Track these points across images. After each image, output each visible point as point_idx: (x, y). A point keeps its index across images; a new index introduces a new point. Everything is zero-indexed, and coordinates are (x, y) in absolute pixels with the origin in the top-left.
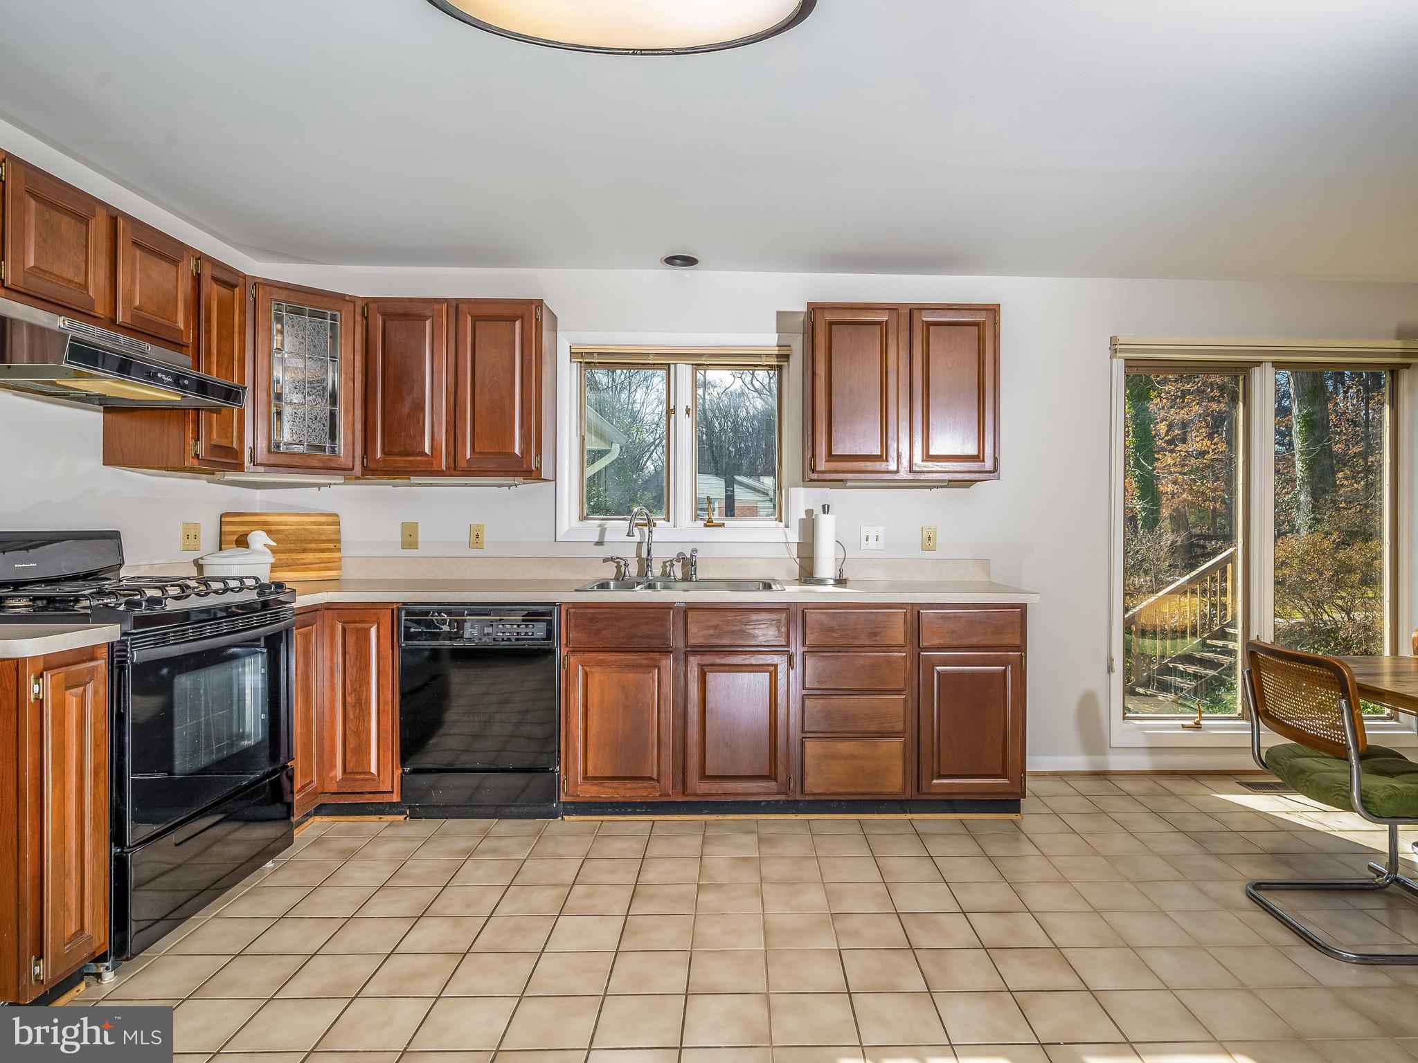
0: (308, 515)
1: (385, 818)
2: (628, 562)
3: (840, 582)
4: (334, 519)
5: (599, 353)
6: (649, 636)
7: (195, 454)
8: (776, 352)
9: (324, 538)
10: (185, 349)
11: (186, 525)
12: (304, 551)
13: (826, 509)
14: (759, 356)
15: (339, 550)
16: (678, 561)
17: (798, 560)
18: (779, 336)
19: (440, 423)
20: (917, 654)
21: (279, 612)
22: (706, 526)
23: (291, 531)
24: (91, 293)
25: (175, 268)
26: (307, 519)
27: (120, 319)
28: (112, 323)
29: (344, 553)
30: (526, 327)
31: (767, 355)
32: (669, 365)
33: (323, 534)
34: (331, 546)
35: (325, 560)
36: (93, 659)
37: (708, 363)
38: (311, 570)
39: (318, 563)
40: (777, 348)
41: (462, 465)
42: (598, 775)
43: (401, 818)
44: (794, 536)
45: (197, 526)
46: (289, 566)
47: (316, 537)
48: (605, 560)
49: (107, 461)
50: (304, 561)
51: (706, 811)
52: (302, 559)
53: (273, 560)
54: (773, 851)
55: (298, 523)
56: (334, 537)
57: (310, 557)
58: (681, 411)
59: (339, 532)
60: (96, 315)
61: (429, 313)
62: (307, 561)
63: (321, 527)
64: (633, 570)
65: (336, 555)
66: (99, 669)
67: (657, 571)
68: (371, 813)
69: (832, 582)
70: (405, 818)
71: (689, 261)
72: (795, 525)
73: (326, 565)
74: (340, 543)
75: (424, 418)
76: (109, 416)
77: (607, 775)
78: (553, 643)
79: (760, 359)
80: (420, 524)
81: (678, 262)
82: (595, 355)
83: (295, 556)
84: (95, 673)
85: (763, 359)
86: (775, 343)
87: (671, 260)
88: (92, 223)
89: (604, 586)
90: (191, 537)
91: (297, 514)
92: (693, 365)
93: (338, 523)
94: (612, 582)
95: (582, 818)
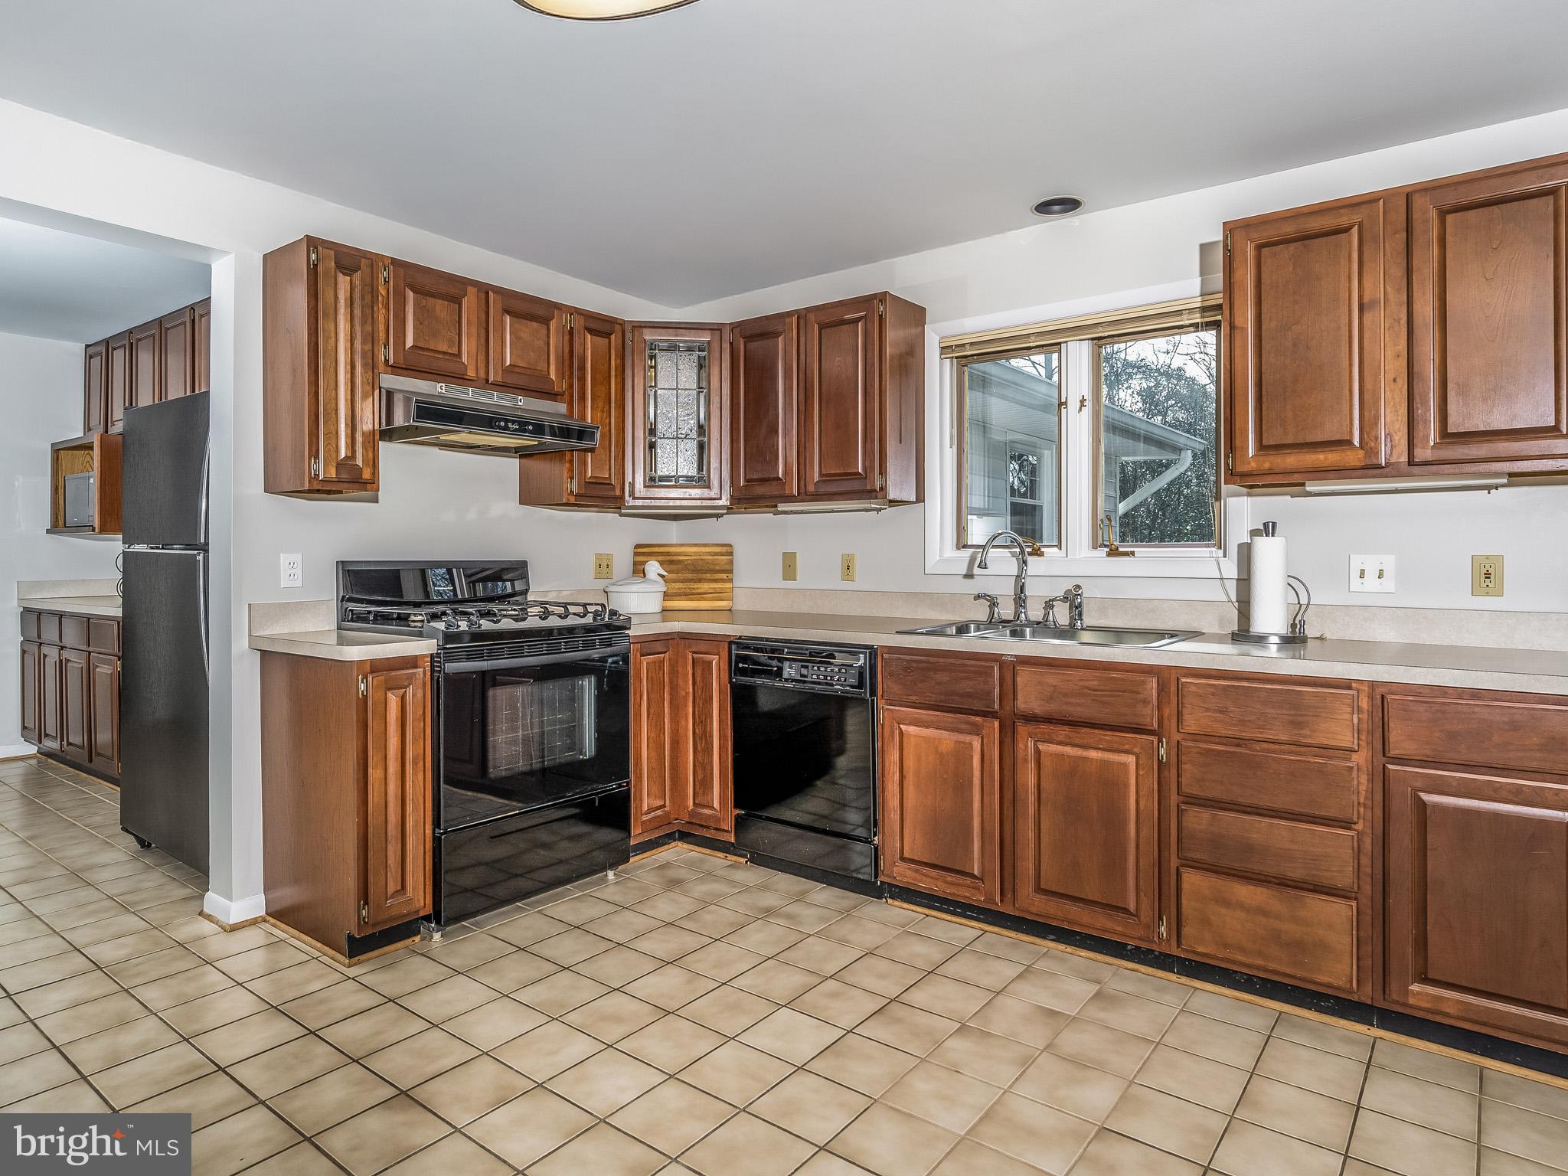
0: (705, 545)
1: (730, 857)
2: (998, 601)
3: (1294, 640)
4: (728, 550)
5: (972, 344)
6: (969, 695)
7: (571, 491)
8: (1199, 305)
9: (718, 568)
10: (559, 397)
11: (598, 556)
12: (700, 581)
13: (1268, 529)
14: (1179, 313)
15: (731, 580)
16: (1065, 599)
17: (1236, 604)
18: (1202, 279)
19: (792, 445)
20: (1382, 766)
21: (611, 638)
22: (1109, 555)
23: (689, 562)
24: (465, 359)
25: (545, 327)
26: (704, 549)
27: (491, 379)
28: (487, 384)
29: (736, 584)
30: (869, 326)
31: (1191, 310)
32: (1060, 344)
33: (717, 564)
34: (724, 576)
35: (718, 590)
36: (416, 667)
37: (1106, 334)
38: (705, 599)
39: (711, 593)
40: (1199, 299)
41: (811, 488)
42: (916, 859)
43: (743, 860)
44: (1231, 569)
45: (609, 557)
46: (687, 595)
47: (711, 567)
48: (978, 597)
49: (523, 501)
50: (698, 591)
51: (1052, 937)
52: (698, 588)
53: (665, 589)
54: (1102, 1015)
55: (696, 554)
56: (727, 567)
57: (705, 587)
58: (1073, 404)
59: (731, 562)
60: (469, 378)
61: (780, 328)
62: (702, 591)
63: (715, 557)
64: (1006, 611)
65: (728, 585)
66: (417, 676)
67: (1035, 612)
68: (719, 850)
69: (1275, 640)
70: (746, 862)
71: (1070, 205)
72: (1233, 550)
73: (718, 595)
74: (732, 573)
75: (778, 441)
76: (524, 461)
77: (924, 860)
78: (865, 692)
79: (1179, 318)
80: (797, 554)
81: (1056, 208)
82: (967, 346)
83: (692, 585)
84: (414, 678)
85: (1185, 317)
86: (1198, 292)
87: (1045, 208)
88: (465, 301)
89: (962, 629)
90: (603, 567)
91: (696, 545)
92: (1093, 339)
93: (731, 554)
94: (972, 626)
95: (906, 905)
